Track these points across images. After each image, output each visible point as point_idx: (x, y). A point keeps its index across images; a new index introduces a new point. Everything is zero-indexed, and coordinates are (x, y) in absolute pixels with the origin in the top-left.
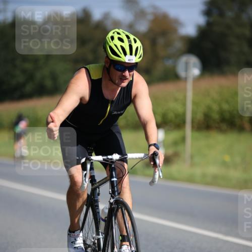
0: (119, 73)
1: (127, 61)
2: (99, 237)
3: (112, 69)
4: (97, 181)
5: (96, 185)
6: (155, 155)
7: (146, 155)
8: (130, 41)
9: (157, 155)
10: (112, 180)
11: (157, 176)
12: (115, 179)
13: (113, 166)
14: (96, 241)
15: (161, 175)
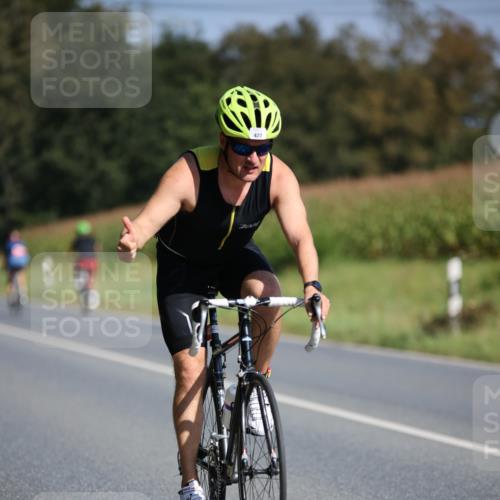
0: (242, 158)
1: (252, 137)
2: (222, 436)
3: (230, 152)
4: (222, 342)
5: (219, 350)
6: (315, 300)
7: (299, 300)
8: (256, 105)
9: (318, 301)
10: (244, 340)
11: (317, 336)
12: (248, 339)
13: (246, 317)
14: (217, 444)
15: (324, 333)
